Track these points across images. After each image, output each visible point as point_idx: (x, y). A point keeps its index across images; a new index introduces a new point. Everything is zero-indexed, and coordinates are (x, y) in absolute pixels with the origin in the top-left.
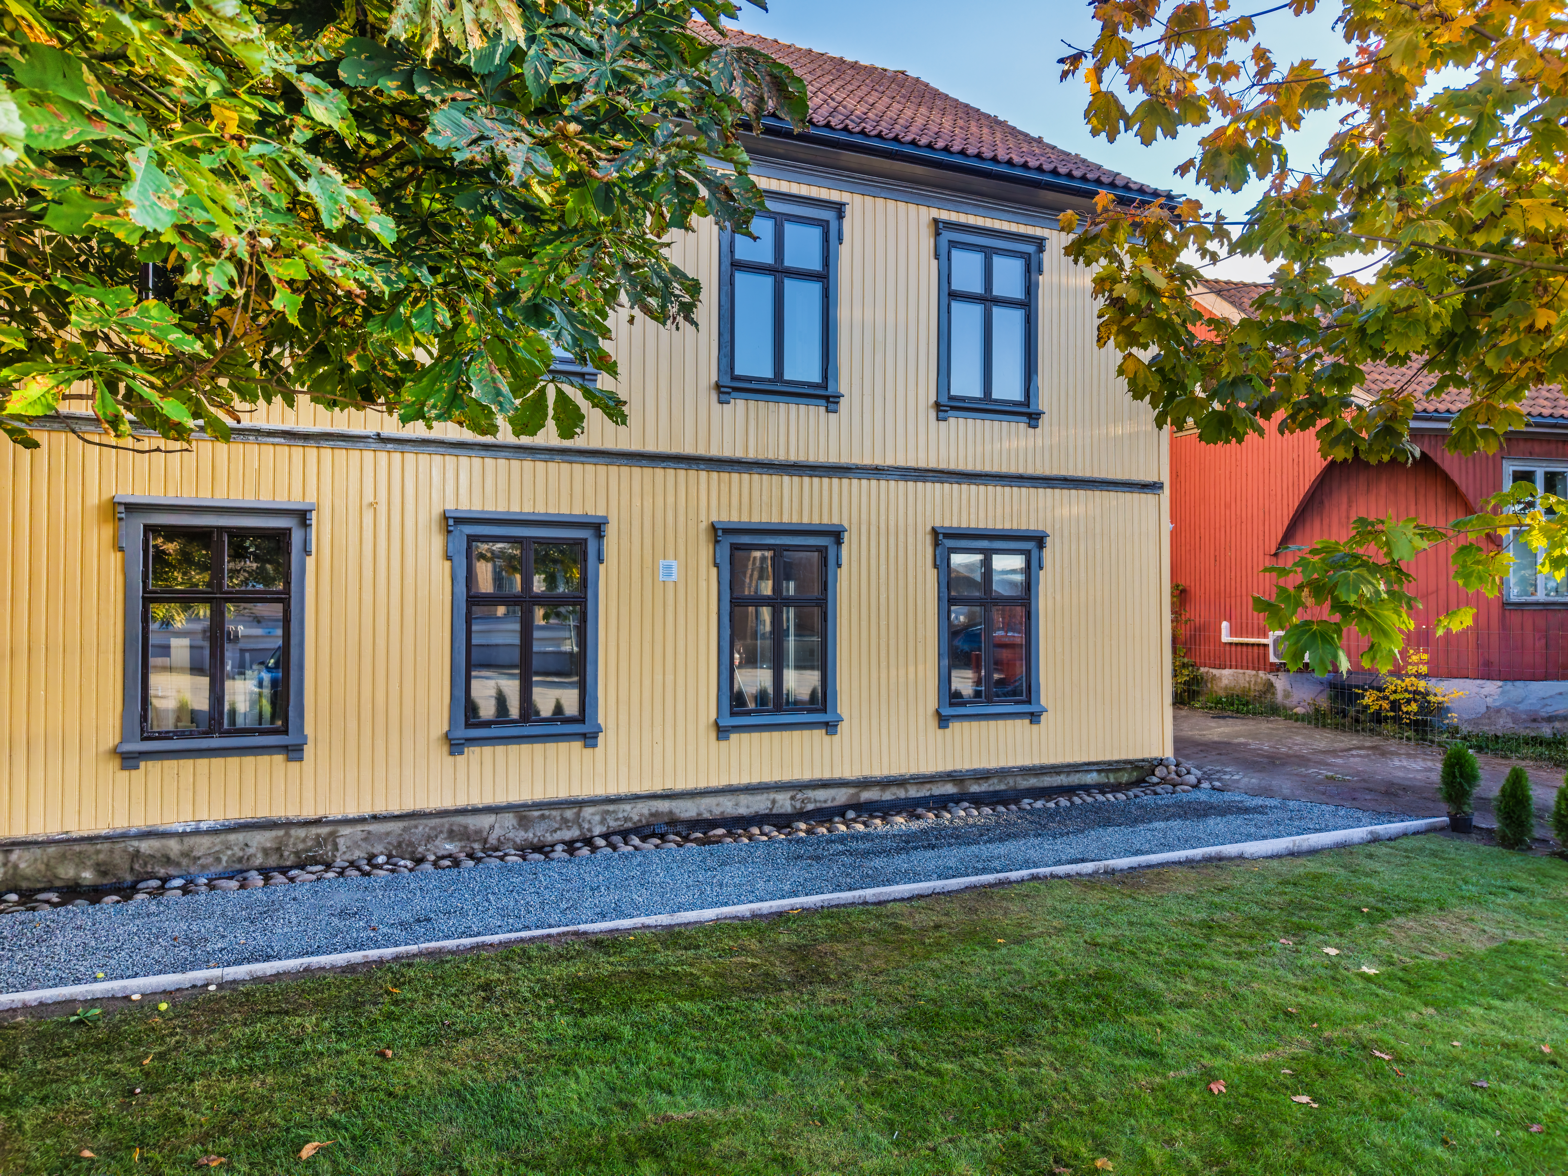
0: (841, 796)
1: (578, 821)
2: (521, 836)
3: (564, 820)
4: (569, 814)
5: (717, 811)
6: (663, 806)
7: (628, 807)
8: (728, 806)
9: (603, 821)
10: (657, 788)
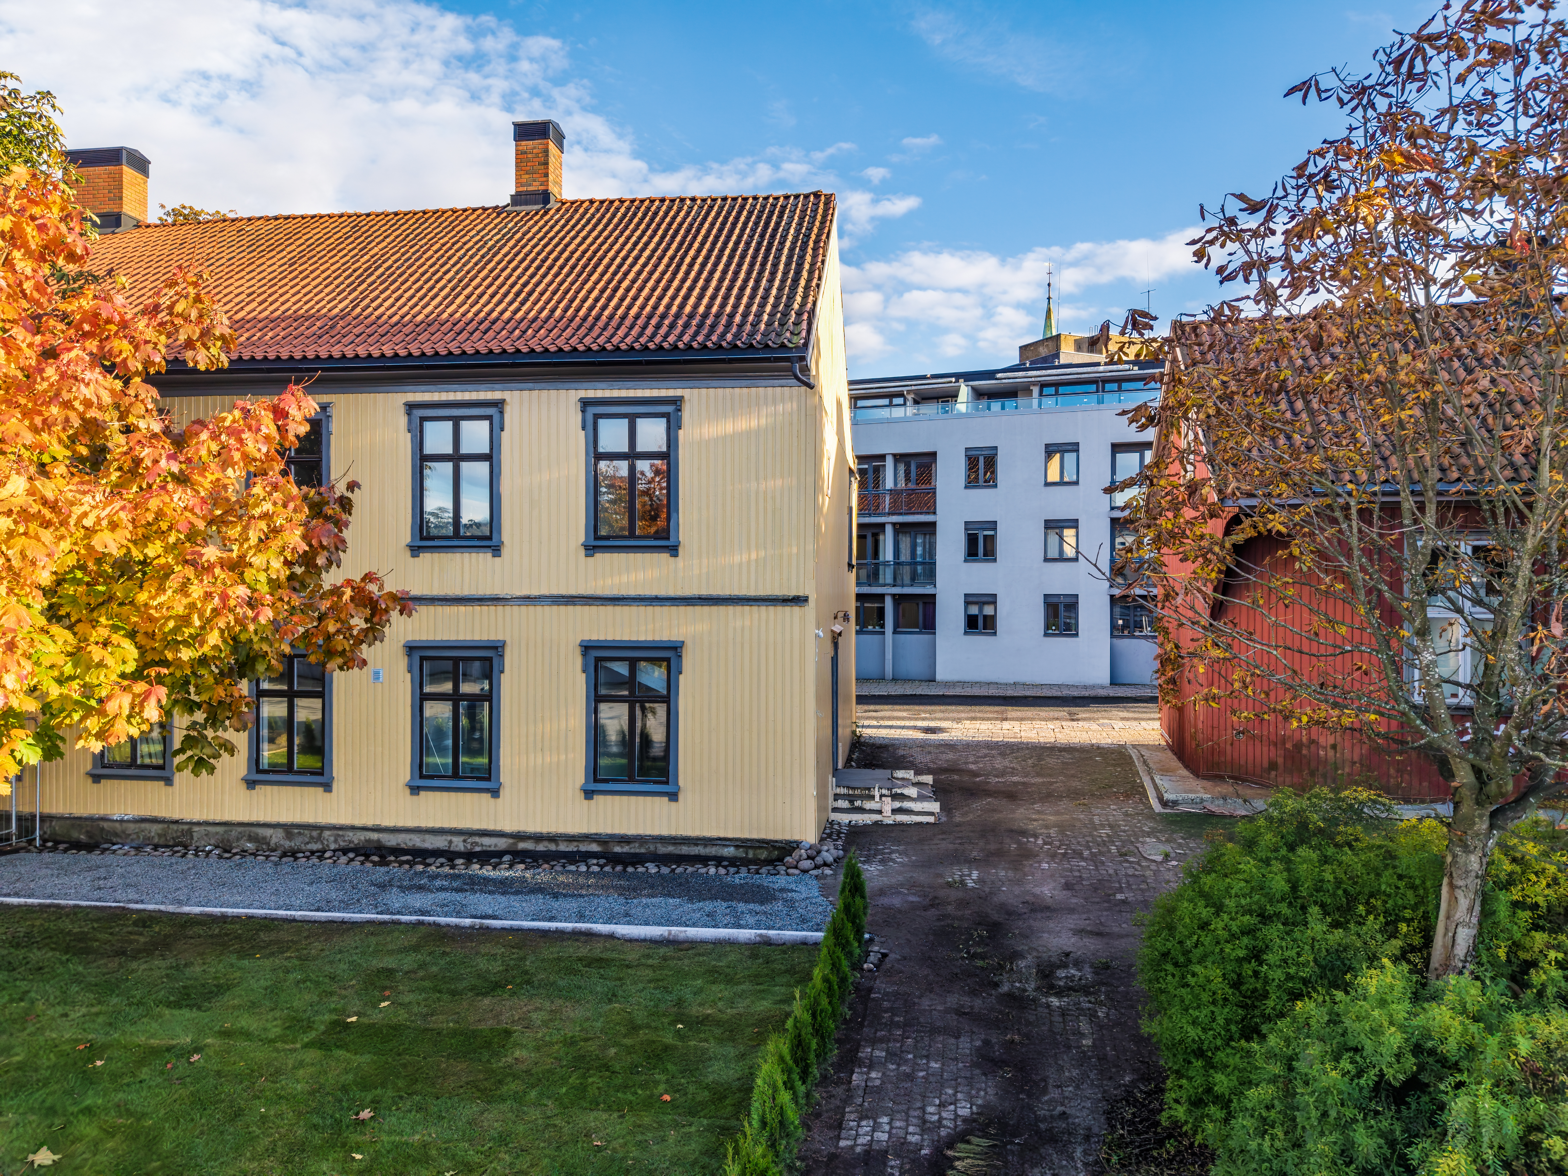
0: (502, 844)
1: (319, 839)
2: (287, 844)
3: (312, 837)
4: (315, 834)
5: (410, 844)
6: (375, 836)
7: (351, 834)
8: (416, 841)
9: (336, 841)
10: (370, 822)
